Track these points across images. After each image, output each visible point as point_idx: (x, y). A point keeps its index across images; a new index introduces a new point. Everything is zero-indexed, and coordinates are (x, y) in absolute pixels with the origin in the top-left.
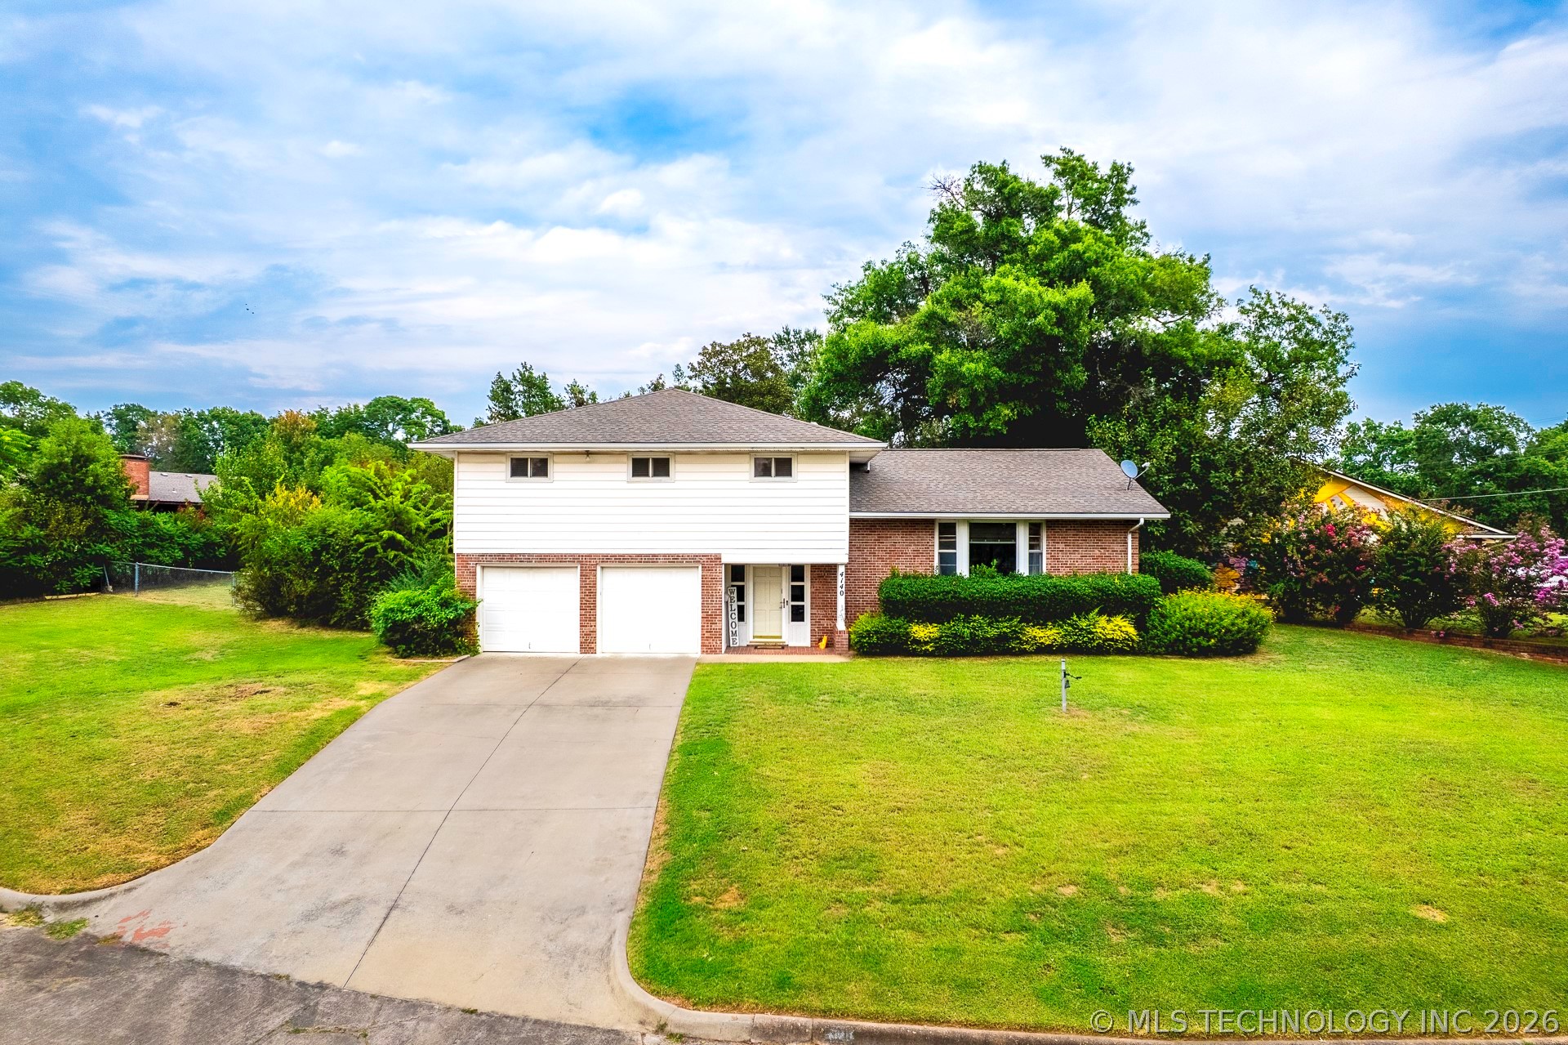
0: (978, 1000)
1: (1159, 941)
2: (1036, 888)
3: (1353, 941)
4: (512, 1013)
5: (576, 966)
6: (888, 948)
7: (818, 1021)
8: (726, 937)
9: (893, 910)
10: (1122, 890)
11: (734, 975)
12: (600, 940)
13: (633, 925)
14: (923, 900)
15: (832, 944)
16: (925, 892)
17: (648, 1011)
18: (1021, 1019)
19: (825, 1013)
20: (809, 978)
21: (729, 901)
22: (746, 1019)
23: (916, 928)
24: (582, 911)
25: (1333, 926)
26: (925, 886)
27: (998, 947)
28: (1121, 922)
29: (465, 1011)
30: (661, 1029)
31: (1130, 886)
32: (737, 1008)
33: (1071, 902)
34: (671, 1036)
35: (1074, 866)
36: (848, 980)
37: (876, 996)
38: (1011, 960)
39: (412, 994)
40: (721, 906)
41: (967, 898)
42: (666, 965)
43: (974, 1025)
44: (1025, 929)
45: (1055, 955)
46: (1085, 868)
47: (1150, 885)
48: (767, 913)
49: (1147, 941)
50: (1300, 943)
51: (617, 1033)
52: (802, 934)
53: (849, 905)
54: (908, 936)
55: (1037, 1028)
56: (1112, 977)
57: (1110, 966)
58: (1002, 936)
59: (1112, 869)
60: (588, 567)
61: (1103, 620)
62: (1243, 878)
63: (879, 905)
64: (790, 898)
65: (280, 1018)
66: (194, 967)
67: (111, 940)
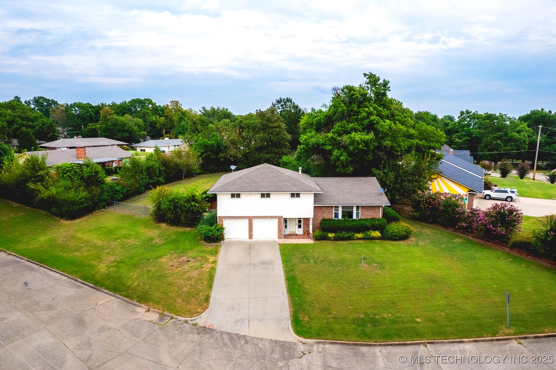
0: (348, 337)
1: (375, 326)
2: (356, 315)
3: (406, 325)
4: (278, 340)
5: (284, 331)
6: (334, 328)
7: (325, 341)
8: (308, 326)
9: (334, 320)
10: (371, 316)
11: (311, 333)
12: (287, 326)
13: (291, 323)
14: (338, 318)
15: (325, 327)
16: (339, 317)
17: (299, 339)
18: (354, 340)
19: (326, 339)
20: (322, 334)
21: (306, 319)
22: (314, 340)
23: (338, 324)
24: (282, 320)
25: (403, 322)
26: (338, 315)
27: (351, 328)
28: (370, 322)
29: (270, 340)
30: (301, 342)
31: (372, 315)
32: (312, 339)
33: (362, 318)
34: (303, 343)
35: (363, 311)
36: (328, 334)
37: (333, 337)
38: (353, 330)
39: (261, 337)
40: (305, 320)
41: (345, 318)
42: (300, 331)
43: (347, 341)
44: (355, 324)
45: (360, 329)
46: (365, 311)
47: (375, 315)
48: (314, 321)
49: (374, 326)
50: (397, 326)
51: (295, 343)
52: (320, 325)
53: (326, 319)
54: (337, 325)
55: (356, 341)
56: (368, 333)
57: (368, 330)
58: (351, 325)
59: (370, 311)
60: (250, 219)
61: (373, 232)
62: (391, 313)
63: (331, 319)
64: (317, 318)
65: (243, 342)
66: (222, 332)
67: (204, 327)
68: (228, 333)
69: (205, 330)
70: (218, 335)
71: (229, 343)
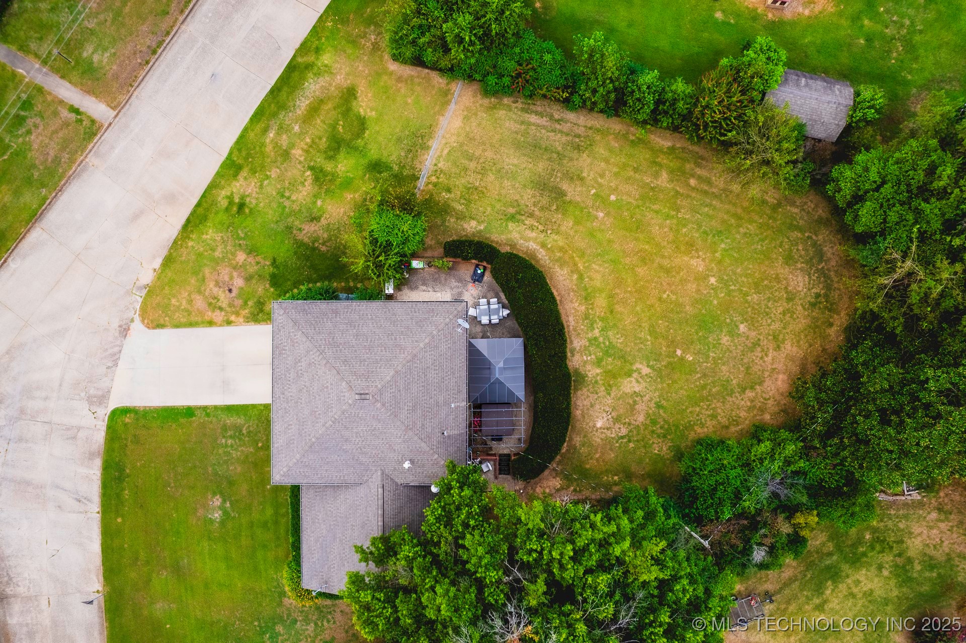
4: (111, 394)
5: (119, 399)
8: (118, 420)
14: (125, 449)
15: (117, 435)
17: (108, 410)
21: (127, 420)
26: (128, 449)
29: (111, 387)
30: (106, 412)
34: (104, 414)
35: (135, 474)
39: (115, 379)
41: (125, 454)
42: (116, 412)
44: (120, 462)
51: (106, 407)
65: (110, 364)
66: (121, 346)
67: (129, 329)
68: (120, 351)
69: (124, 331)
70: (118, 342)
71: (108, 353)
